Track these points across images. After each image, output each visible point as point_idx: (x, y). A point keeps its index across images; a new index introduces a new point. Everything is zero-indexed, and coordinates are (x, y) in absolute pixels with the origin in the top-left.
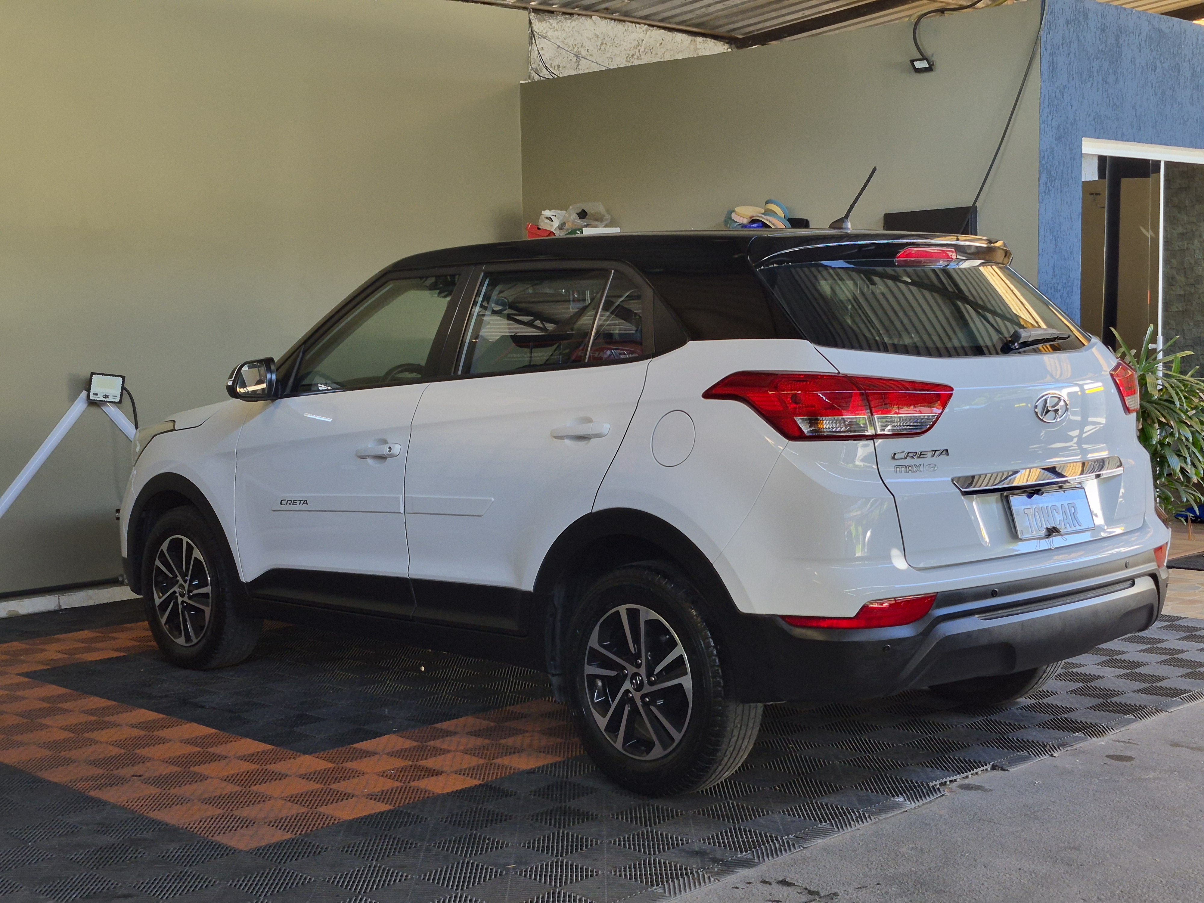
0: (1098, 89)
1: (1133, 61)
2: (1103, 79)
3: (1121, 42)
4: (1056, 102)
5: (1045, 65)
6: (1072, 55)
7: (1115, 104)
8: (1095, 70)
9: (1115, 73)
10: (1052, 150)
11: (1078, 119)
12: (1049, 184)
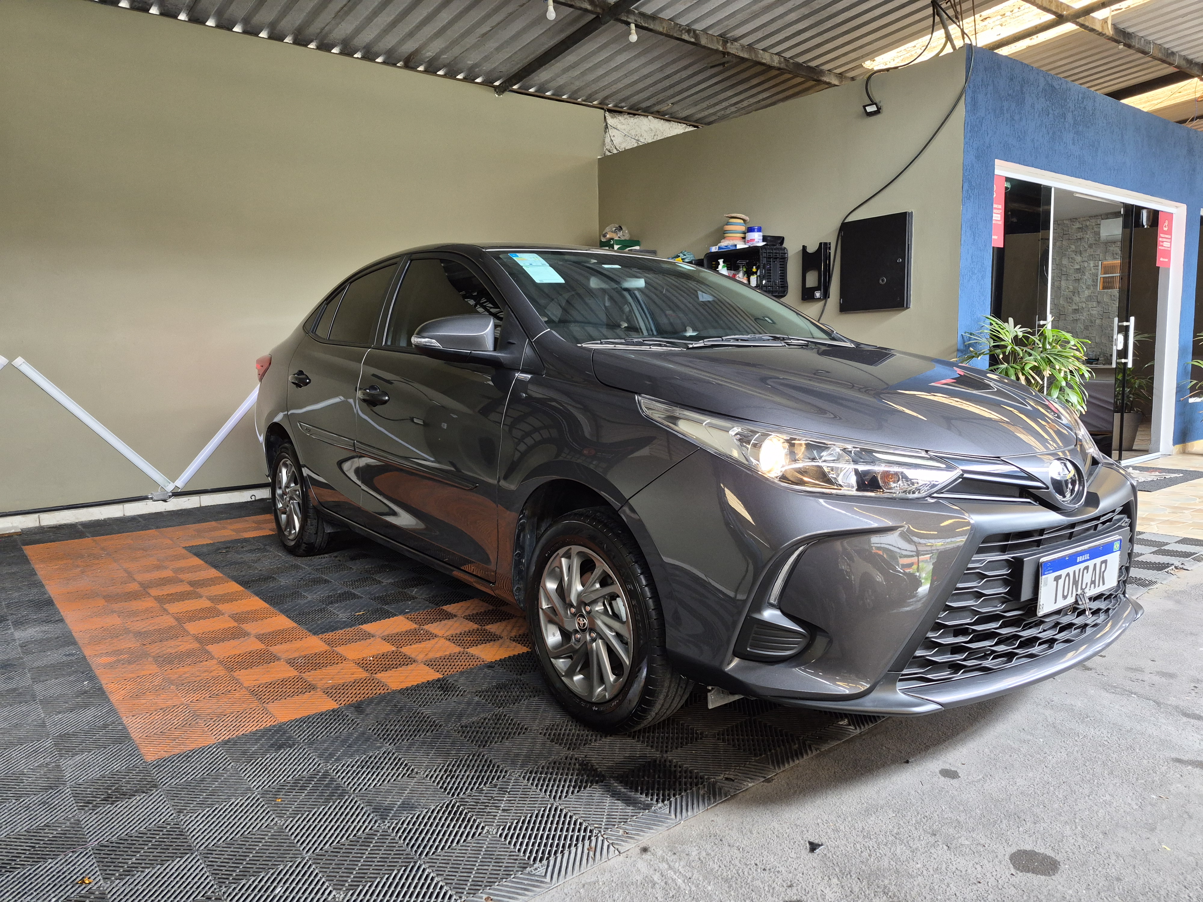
0: (1007, 124)
1: (1033, 106)
2: (1011, 117)
3: (1025, 90)
4: (976, 129)
5: (969, 100)
6: (989, 95)
7: (1019, 137)
8: (1005, 109)
9: (1020, 113)
10: (973, 166)
11: (992, 144)
12: (970, 192)
